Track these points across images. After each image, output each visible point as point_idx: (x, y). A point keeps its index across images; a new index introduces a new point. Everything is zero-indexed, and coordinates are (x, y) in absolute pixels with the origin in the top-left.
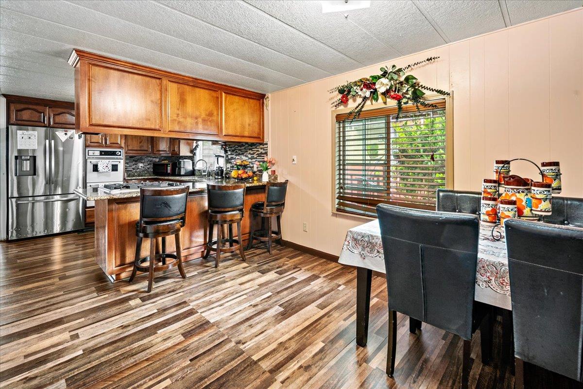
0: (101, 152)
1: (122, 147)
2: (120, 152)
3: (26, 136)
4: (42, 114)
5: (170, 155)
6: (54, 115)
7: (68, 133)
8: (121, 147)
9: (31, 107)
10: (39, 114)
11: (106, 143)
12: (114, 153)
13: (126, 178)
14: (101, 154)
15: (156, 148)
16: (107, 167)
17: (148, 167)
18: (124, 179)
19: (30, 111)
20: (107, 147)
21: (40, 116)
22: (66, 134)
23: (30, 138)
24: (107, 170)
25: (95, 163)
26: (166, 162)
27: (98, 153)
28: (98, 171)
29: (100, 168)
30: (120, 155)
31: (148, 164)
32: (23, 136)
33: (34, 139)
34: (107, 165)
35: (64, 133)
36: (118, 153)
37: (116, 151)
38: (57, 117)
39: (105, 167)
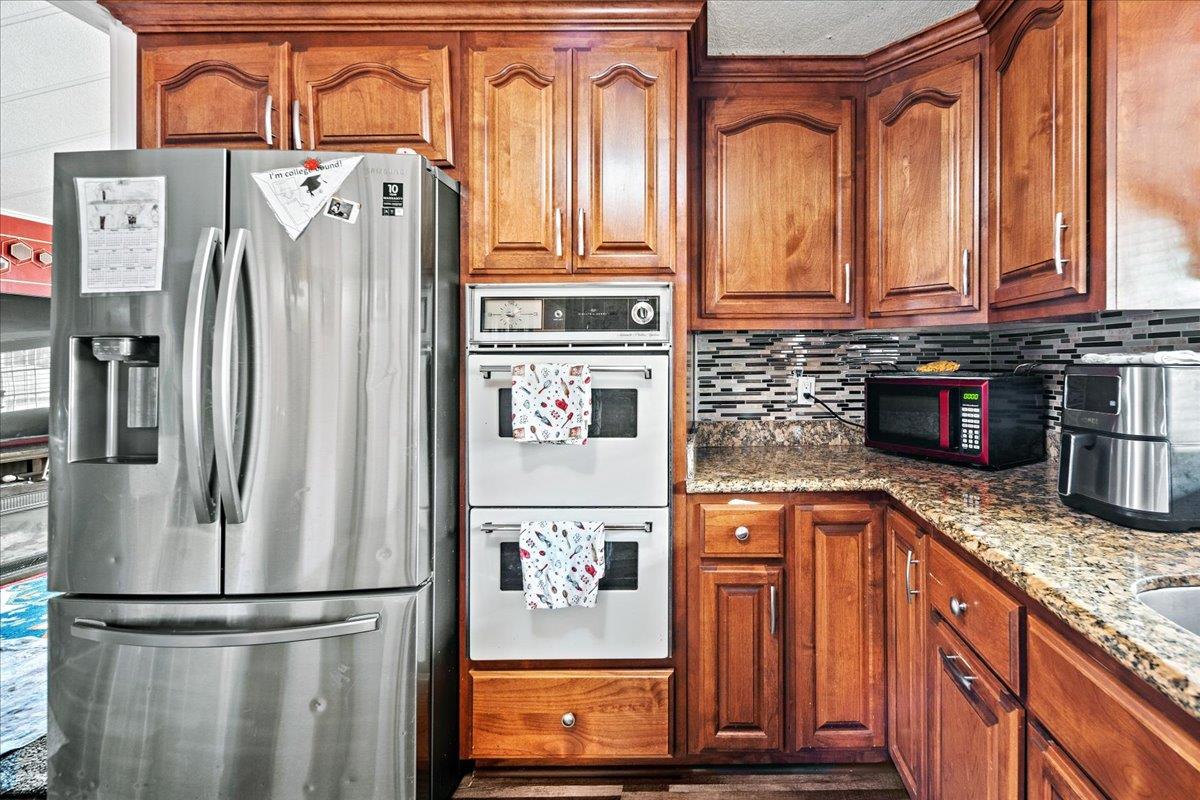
0: (549, 304)
1: (668, 271)
2: (655, 302)
3: (118, 208)
5: (982, 318)
6: (321, 90)
7: (323, 175)
8: (660, 273)
9: (216, 54)
12: (615, 314)
14: (548, 325)
15: (884, 278)
16: (562, 405)
18: (676, 488)
19: (215, 81)
20: (577, 270)
21: (253, 104)
22: (312, 184)
23: (132, 221)
24: (558, 429)
26: (944, 369)
30: (653, 325)
31: (844, 382)
32: (104, 209)
33: (151, 225)
34: (562, 396)
35: (303, 178)
36: (641, 312)
37: (634, 300)
38: (326, 101)
39: (552, 406)
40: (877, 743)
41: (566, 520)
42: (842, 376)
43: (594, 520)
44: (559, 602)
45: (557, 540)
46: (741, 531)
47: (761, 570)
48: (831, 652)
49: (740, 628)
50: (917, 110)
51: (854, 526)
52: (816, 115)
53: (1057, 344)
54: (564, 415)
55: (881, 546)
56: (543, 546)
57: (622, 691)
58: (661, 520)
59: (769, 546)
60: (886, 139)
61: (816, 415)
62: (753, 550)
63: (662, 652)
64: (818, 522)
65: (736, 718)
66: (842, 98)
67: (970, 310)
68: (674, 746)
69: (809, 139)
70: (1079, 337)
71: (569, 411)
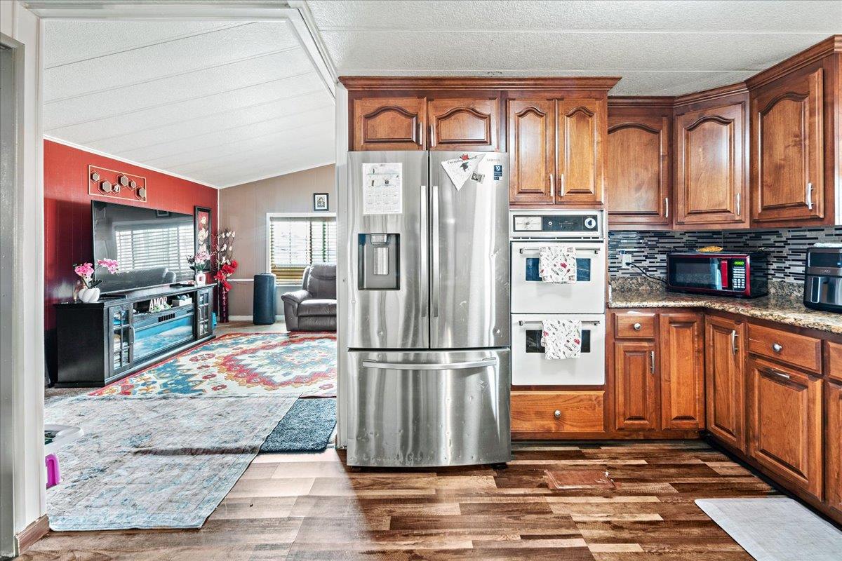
0: (545, 219)
1: (600, 203)
2: (595, 217)
3: (380, 177)
4: (414, 119)
5: (746, 225)
6: (440, 119)
7: (470, 162)
8: (596, 204)
9: (392, 102)
10: (408, 120)
11: (558, 192)
12: (578, 224)
13: (614, 305)
14: (545, 228)
15: (687, 205)
16: (564, 266)
17: (646, 264)
18: (607, 306)
19: (391, 114)
20: (559, 203)
21: (410, 126)
22: (465, 166)
23: (387, 182)
24: (563, 276)
25: (532, 254)
27: (536, 223)
28: (540, 279)
29: (545, 268)
30: (595, 229)
31: (646, 257)
32: (373, 177)
33: (395, 184)
34: (563, 261)
35: (461, 163)
36: (590, 223)
37: (586, 217)
38: (443, 124)
39: (559, 266)
40: (701, 426)
41: (564, 319)
42: (646, 254)
43: (577, 320)
44: (563, 357)
45: (560, 328)
46: (637, 325)
47: (645, 344)
48: (679, 383)
49: (636, 372)
50: (707, 125)
51: (687, 324)
52: (649, 124)
53: (773, 238)
54: (565, 270)
55: (703, 333)
56: (554, 330)
57: (581, 400)
58: (602, 319)
59: (648, 333)
60: (687, 137)
61: (632, 274)
62: (641, 334)
63: (601, 382)
64: (672, 322)
65: (634, 414)
66: (663, 116)
67: (740, 222)
68: (605, 428)
69: (646, 137)
70: (790, 235)
71: (567, 268)
